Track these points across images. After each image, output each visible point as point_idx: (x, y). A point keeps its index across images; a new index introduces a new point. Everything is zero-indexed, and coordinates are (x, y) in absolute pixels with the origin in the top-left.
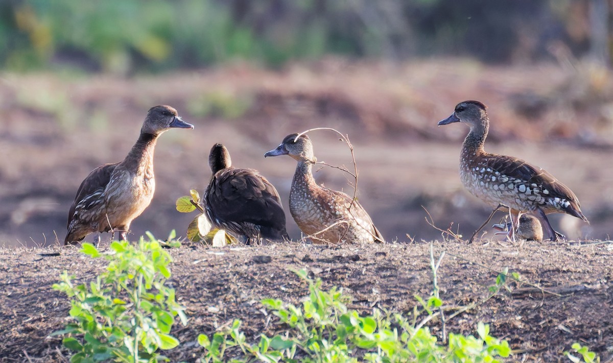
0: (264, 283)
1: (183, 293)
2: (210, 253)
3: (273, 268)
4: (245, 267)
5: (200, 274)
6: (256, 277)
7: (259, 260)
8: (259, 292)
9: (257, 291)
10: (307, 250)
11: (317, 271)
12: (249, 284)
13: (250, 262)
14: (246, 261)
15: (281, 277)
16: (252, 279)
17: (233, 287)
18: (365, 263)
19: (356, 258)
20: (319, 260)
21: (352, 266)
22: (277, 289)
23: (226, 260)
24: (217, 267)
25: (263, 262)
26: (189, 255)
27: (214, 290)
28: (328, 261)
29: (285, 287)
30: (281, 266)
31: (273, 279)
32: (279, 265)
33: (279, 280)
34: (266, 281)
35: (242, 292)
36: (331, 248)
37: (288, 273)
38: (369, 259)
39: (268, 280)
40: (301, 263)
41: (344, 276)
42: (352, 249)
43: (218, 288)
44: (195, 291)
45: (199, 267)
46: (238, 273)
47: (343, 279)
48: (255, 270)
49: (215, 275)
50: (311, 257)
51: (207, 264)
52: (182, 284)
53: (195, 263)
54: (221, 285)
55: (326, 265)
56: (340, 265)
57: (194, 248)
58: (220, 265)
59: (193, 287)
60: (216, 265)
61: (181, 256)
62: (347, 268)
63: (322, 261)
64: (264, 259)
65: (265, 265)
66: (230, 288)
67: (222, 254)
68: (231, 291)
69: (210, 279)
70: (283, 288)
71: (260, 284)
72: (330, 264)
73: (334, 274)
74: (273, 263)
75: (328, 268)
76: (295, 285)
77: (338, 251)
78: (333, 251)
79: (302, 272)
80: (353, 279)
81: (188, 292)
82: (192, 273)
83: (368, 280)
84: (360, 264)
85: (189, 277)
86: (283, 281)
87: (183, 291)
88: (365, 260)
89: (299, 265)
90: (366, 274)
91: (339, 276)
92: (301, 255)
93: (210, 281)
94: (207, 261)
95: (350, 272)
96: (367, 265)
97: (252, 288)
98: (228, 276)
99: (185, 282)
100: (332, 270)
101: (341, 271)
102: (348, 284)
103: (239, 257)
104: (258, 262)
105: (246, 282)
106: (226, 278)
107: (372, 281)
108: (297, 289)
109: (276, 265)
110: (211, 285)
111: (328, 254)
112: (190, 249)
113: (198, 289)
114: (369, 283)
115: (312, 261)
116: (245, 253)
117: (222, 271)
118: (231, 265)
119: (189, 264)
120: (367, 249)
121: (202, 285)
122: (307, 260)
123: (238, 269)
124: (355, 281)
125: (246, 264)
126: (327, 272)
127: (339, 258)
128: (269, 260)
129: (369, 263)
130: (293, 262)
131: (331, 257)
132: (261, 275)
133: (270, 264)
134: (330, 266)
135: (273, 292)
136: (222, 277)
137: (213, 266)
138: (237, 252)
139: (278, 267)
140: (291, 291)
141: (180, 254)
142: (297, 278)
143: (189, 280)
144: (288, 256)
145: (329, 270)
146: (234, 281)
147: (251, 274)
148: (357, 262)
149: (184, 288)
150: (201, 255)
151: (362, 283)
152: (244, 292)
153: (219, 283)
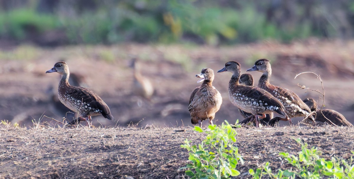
0: (281, 145)
1: (242, 149)
2: (255, 130)
3: (285, 138)
4: (272, 137)
5: (250, 141)
6: (277, 142)
7: (278, 134)
8: (278, 149)
9: (277, 149)
10: (300, 129)
11: (305, 139)
12: (274, 145)
13: (274, 135)
14: (272, 134)
15: (289, 142)
16: (275, 143)
17: (265, 146)
18: (328, 136)
19: (324, 133)
20: (306, 134)
21: (322, 137)
22: (286, 148)
23: (262, 134)
24: (258, 137)
25: (280, 135)
26: (245, 132)
27: (257, 148)
28: (311, 135)
29: (290, 147)
30: (289, 137)
31: (285, 143)
32: (287, 136)
33: (288, 143)
34: (281, 144)
35: (270, 149)
36: (312, 129)
37: (292, 140)
38: (330, 134)
39: (282, 144)
40: (298, 135)
41: (318, 142)
42: (322, 129)
43: (259, 147)
44: (248, 149)
45: (250, 137)
46: (268, 140)
47: (317, 143)
48: (276, 139)
49: (257, 141)
50: (303, 133)
51: (253, 136)
52: (242, 145)
53: (248, 135)
54: (260, 146)
55: (309, 136)
56: (316, 137)
57: (247, 128)
58: (260, 136)
59: (247, 146)
60: (258, 136)
61: (241, 132)
62: (319, 138)
63: (308, 134)
64: (280, 134)
65: (281, 136)
66: (264, 147)
67: (261, 131)
68: (265, 149)
69: (255, 143)
70: (289, 147)
71: (278, 145)
72: (311, 136)
73: (313, 141)
74: (285, 136)
75: (311, 138)
76: (295, 146)
77: (315, 130)
78: (313, 130)
79: (299, 140)
80: (322, 143)
81: (245, 149)
82: (246, 140)
83: (329, 144)
84: (326, 136)
85: (245, 142)
86: (289, 144)
87: (242, 148)
88: (328, 134)
89: (297, 137)
90: (328, 141)
91: (316, 142)
92: (298, 132)
93: (255, 144)
94: (253, 134)
95: (321, 140)
96: (329, 137)
97: (275, 147)
98: (263, 141)
99: (243, 144)
100: (312, 139)
101: (316, 139)
102: (320, 145)
103: (268, 133)
104: (277, 135)
105: (272, 144)
106: (262, 142)
107: (331, 144)
108: (296, 148)
109: (286, 136)
110: (255, 146)
111: (311, 131)
112: (246, 129)
113: (249, 147)
114: (330, 145)
115: (303, 134)
116: (272, 131)
117: (261, 139)
118: (265, 136)
119: (245, 136)
120: (329, 129)
121: (251, 145)
122: (301, 134)
123: (268, 138)
124: (323, 144)
125: (272, 136)
126: (310, 140)
127: (316, 133)
128: (283, 134)
129: (330, 136)
130: (294, 135)
131: (312, 133)
132: (279, 141)
133: (283, 136)
134: (311, 137)
135: (284, 149)
136: (261, 142)
137: (256, 137)
138: (268, 130)
139: (287, 137)
140: (293, 149)
141: (241, 131)
142: (296, 143)
143: (245, 143)
144: (292, 132)
145: (311, 139)
146: (266, 144)
147: (274, 141)
148: (325, 135)
149: (243, 147)
150: (251, 131)
151: (326, 145)
152: (271, 149)
153: (259, 145)
